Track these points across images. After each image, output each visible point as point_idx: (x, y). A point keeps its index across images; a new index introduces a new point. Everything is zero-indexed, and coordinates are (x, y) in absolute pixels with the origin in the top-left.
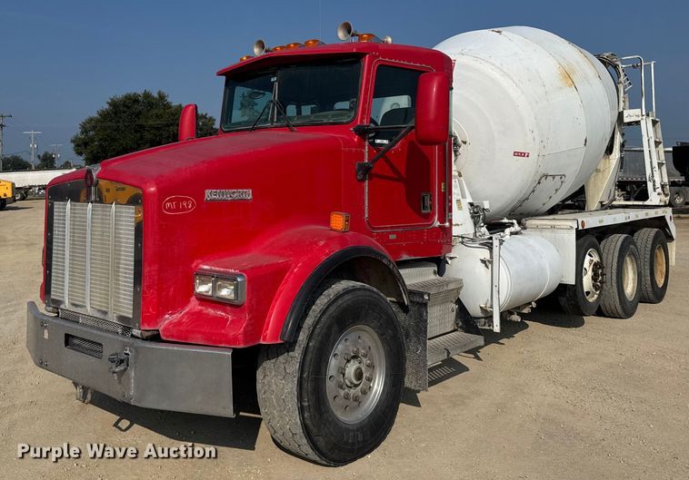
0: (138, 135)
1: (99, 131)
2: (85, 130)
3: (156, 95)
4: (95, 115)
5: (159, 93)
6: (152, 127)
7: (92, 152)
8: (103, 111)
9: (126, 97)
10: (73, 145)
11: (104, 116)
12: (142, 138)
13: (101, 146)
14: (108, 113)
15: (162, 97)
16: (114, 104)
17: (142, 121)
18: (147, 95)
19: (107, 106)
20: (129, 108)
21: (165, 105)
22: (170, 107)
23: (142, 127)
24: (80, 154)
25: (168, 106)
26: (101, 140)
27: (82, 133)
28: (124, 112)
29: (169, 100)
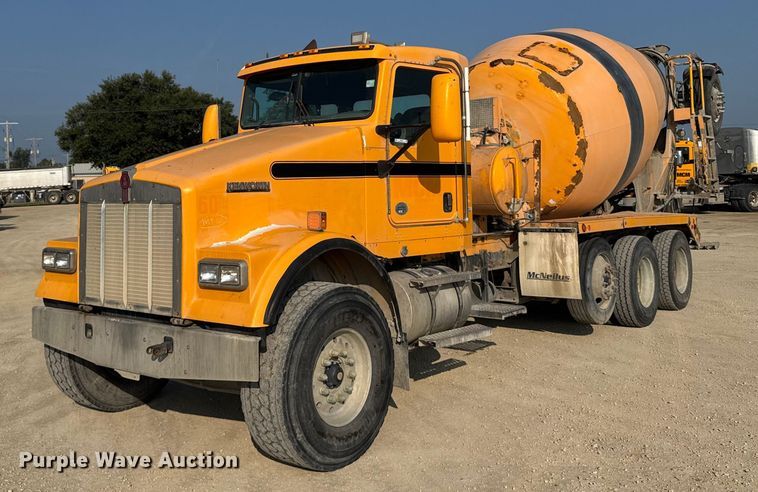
0: (139, 125)
1: (90, 120)
2: (72, 121)
3: (159, 76)
4: (85, 101)
5: (164, 74)
6: (156, 116)
7: (81, 146)
8: (94, 96)
9: (123, 78)
10: (57, 138)
11: (96, 102)
12: (143, 128)
13: (92, 139)
14: (101, 99)
15: (167, 78)
16: (108, 88)
17: (144, 108)
18: (149, 76)
19: (100, 90)
20: (127, 92)
21: (170, 89)
22: (178, 91)
23: (143, 115)
24: (66, 149)
25: (175, 90)
26: (92, 131)
27: (69, 123)
28: (121, 97)
29: (176, 82)
